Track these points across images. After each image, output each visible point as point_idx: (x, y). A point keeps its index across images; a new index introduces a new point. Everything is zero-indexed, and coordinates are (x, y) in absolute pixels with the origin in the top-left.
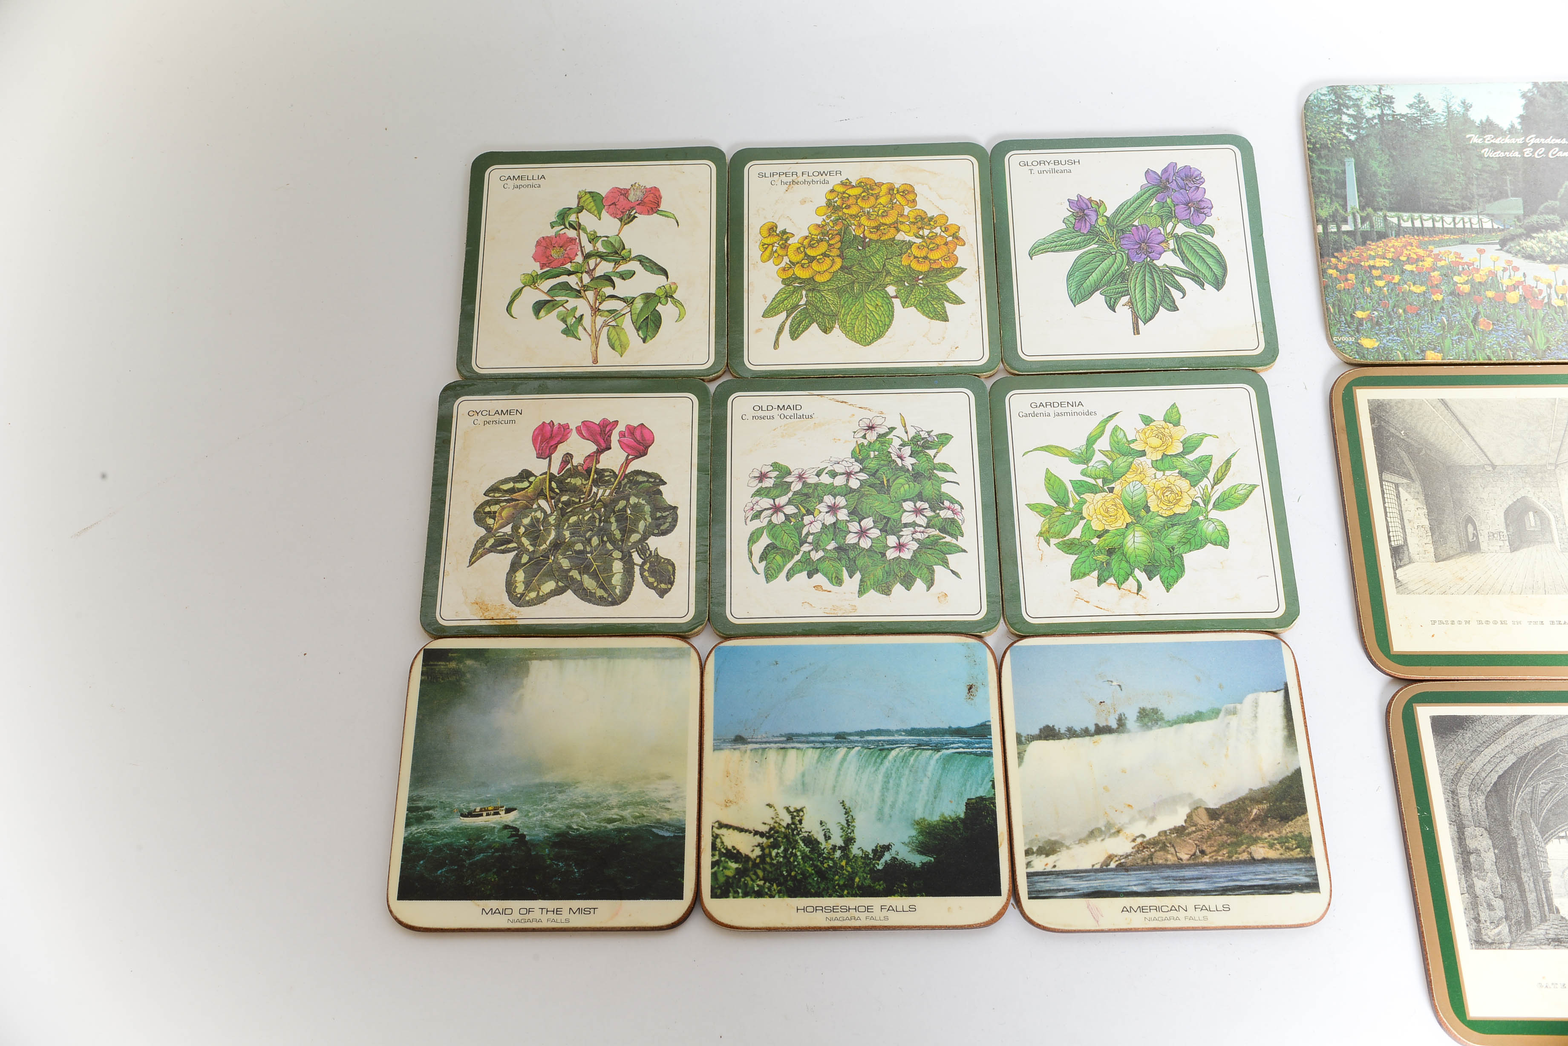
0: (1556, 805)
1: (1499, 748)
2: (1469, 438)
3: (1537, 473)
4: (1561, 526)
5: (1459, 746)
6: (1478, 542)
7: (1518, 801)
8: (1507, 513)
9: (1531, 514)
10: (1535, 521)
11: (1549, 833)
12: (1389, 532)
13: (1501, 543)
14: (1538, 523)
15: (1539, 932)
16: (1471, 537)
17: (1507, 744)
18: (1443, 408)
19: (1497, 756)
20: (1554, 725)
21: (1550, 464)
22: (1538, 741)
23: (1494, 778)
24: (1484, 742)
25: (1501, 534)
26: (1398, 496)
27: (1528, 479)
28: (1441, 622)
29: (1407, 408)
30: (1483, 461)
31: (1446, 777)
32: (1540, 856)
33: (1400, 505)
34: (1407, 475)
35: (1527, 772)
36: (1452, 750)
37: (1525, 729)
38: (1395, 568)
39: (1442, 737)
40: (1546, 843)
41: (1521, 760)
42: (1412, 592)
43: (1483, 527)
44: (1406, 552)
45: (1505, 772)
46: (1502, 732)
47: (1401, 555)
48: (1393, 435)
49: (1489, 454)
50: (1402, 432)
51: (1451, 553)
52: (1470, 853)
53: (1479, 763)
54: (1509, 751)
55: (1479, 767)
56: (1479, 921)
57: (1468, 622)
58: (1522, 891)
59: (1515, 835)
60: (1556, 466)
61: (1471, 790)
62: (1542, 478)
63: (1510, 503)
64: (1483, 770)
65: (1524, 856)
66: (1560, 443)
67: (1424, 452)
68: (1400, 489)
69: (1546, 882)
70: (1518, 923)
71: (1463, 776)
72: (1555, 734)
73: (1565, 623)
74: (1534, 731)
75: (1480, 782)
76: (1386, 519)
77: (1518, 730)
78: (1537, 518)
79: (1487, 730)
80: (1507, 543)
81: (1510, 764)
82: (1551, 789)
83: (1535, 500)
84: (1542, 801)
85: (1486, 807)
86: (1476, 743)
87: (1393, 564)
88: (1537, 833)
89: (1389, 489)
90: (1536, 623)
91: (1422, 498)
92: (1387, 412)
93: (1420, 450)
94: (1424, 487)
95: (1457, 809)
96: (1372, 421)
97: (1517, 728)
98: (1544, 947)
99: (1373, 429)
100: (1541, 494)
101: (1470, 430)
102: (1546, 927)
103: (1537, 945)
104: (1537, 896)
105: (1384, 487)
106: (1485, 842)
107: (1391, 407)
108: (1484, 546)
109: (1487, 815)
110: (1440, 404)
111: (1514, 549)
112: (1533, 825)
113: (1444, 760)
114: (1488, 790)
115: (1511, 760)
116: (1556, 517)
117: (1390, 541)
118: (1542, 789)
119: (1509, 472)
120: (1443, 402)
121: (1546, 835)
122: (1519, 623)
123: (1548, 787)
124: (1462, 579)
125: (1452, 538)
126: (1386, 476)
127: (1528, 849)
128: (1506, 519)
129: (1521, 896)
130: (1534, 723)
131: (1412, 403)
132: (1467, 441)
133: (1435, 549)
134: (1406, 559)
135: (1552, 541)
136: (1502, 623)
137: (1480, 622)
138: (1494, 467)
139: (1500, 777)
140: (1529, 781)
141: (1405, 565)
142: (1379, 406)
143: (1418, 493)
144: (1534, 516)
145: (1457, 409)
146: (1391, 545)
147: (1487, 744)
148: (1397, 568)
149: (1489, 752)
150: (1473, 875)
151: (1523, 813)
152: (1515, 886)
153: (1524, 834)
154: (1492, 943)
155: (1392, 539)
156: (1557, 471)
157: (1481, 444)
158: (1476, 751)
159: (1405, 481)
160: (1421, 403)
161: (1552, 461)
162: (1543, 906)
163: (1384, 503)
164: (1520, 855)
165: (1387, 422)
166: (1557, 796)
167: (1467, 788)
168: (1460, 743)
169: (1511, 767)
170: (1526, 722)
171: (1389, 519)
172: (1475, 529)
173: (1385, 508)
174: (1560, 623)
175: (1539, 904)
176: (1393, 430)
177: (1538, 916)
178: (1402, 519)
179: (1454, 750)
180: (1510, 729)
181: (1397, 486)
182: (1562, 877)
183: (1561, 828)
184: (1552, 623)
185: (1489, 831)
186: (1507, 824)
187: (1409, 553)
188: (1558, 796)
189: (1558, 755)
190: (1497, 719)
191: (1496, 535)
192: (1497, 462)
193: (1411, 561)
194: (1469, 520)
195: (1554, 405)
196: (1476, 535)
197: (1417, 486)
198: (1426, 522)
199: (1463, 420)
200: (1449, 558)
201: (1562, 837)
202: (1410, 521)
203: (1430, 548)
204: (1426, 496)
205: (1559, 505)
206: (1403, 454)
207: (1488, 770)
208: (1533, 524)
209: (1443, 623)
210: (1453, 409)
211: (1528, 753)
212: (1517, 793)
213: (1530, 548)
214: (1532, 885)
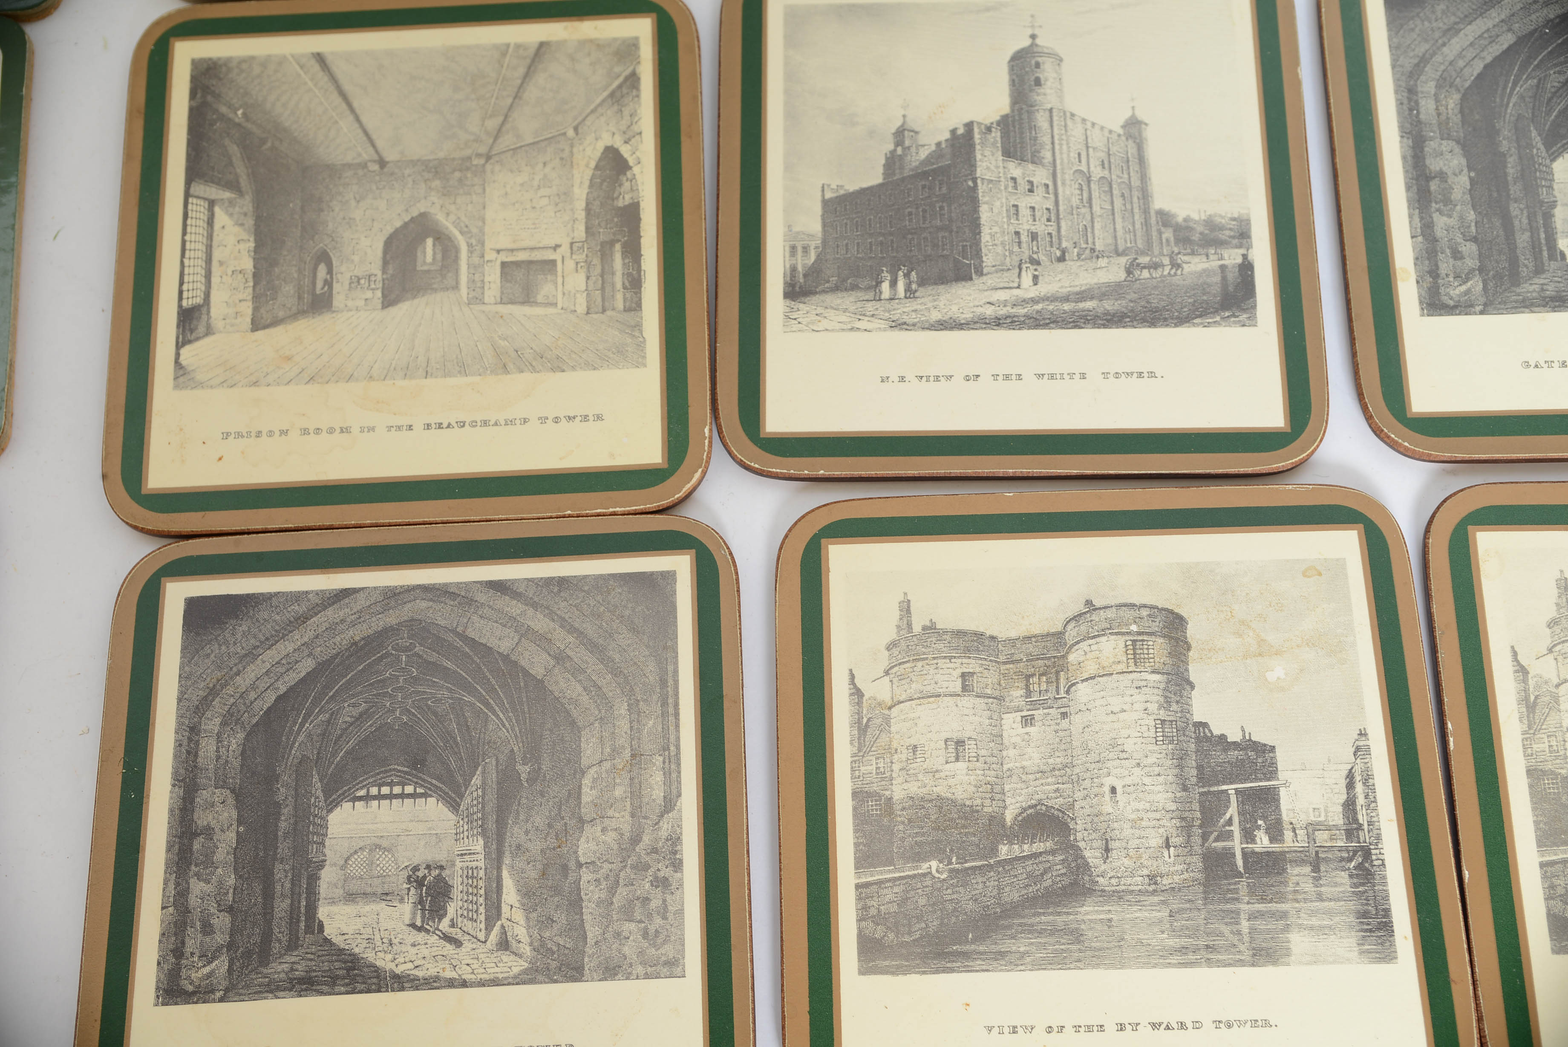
0: (364, 742)
1: (290, 647)
2: (351, 118)
3: (454, 171)
4: (476, 260)
5: (223, 647)
6: (330, 295)
7: (300, 739)
8: (389, 243)
9: (429, 242)
10: (434, 254)
11: (340, 792)
12: (181, 283)
13: (369, 294)
14: (439, 256)
15: (279, 969)
16: (319, 284)
17: (306, 639)
18: (317, 67)
19: (284, 661)
20: (393, 603)
21: (479, 155)
22: (358, 633)
23: (270, 698)
24: (267, 639)
25: (373, 278)
26: (210, 222)
27: (437, 183)
28: (239, 435)
29: (257, 70)
30: (367, 154)
31: (187, 704)
32: (314, 834)
33: (210, 237)
34: (233, 186)
35: (328, 687)
36: (208, 656)
37: (341, 613)
38: (179, 346)
39: (197, 634)
40: (330, 811)
41: (322, 667)
42: (200, 385)
43: (343, 269)
44: (204, 317)
45: (291, 689)
46: (302, 620)
47: (195, 322)
48: (222, 117)
49: (380, 144)
50: (240, 112)
51: (281, 314)
52: (196, 835)
53: (252, 672)
54: (306, 652)
55: (248, 682)
56: (182, 954)
57: (284, 433)
58: (268, 895)
59: (280, 798)
60: (488, 158)
61: (224, 724)
62: (460, 180)
63: (398, 224)
64: (253, 687)
65: (286, 835)
66: (501, 118)
67: (269, 144)
68: (217, 209)
69: (314, 879)
70: (248, 954)
71: (217, 700)
72: (391, 619)
73: (449, 426)
74: (357, 616)
75: (243, 708)
76: (182, 263)
77: (331, 614)
78: (439, 248)
79: (278, 618)
80: (379, 294)
81: (303, 674)
82: (361, 715)
83: (441, 217)
84: (341, 736)
85: (243, 754)
86: (253, 641)
87: (178, 338)
88: (320, 793)
89: (198, 208)
90: (399, 428)
91: (250, 222)
92: (220, 79)
93: (263, 141)
94: (258, 205)
95: (192, 757)
96: (193, 94)
97: (330, 612)
98: (281, 994)
99: (191, 110)
100: (453, 208)
101: (356, 104)
102: (293, 959)
103: (271, 992)
104: (292, 904)
105: (190, 207)
106: (226, 815)
107: (229, 70)
108: (338, 300)
109: (242, 766)
110: (313, 62)
111: (388, 302)
112: (316, 778)
113: (191, 674)
114: (254, 721)
115: (307, 665)
116: (470, 245)
117: (180, 298)
118: (348, 713)
119: (407, 172)
120: (320, 58)
121: (334, 797)
122: (372, 429)
123: (356, 712)
124: (289, 359)
125: (289, 289)
126: (198, 188)
127: (296, 823)
128: (385, 252)
129: (265, 904)
130: (362, 601)
131: (265, 62)
132: (346, 124)
133: (256, 309)
134: (201, 329)
135: (456, 287)
136: (342, 431)
137: (305, 432)
138: (382, 163)
139: (279, 698)
140: (327, 702)
141: (198, 339)
142: (209, 69)
143: (245, 214)
144: (434, 245)
145: (340, 69)
146: (180, 306)
147: (270, 642)
148: (184, 344)
149: (271, 656)
150: (191, 873)
151: (304, 759)
152: (258, 888)
153: (297, 796)
154: (194, 993)
155: (185, 295)
156: (488, 167)
157: (370, 125)
158: (251, 656)
159: (227, 195)
160: (282, 61)
161: (483, 149)
162: (298, 921)
163: (184, 233)
164: (280, 833)
165: (217, 96)
166: (369, 726)
167: (218, 721)
168: (226, 643)
169: (303, 681)
170: (347, 601)
171: (186, 262)
172: (330, 271)
173: (184, 243)
174: (440, 426)
175: (291, 918)
176: (224, 109)
177: (285, 939)
178: (209, 260)
179: (212, 656)
180: (316, 614)
181: (212, 203)
182: (343, 868)
183: (362, 781)
184: (428, 426)
185: (238, 794)
186: (271, 779)
187: (209, 318)
188: (371, 726)
189: (388, 655)
190: (298, 597)
191: (362, 281)
192: (390, 155)
193: (209, 332)
194: (324, 257)
195: (504, 54)
196: (329, 283)
197: (246, 203)
198: (248, 265)
199: (347, 87)
200: (276, 322)
201: (360, 799)
202: (221, 263)
203: (247, 309)
204: (258, 219)
205: (480, 224)
206: (234, 150)
207: (262, 686)
208: (429, 259)
209: (243, 437)
210: (335, 69)
211: (339, 653)
212: (302, 725)
213: (416, 301)
214: (288, 885)
